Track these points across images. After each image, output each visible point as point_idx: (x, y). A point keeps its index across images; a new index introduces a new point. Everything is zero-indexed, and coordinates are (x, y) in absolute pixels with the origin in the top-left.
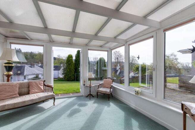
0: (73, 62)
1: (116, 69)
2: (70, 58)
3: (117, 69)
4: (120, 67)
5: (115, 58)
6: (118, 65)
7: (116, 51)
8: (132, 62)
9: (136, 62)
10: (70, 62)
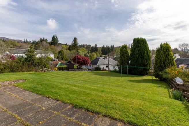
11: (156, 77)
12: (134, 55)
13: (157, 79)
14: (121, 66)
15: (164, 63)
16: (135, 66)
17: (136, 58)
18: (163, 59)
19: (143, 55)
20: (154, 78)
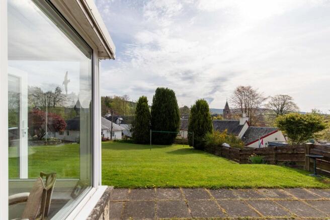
0: (148, 110)
1: (239, 122)
2: (142, 102)
3: (241, 124)
4: (247, 119)
5: (241, 101)
6: (244, 115)
7: (243, 87)
8: (282, 108)
9: (293, 108)
10: (142, 110)
11: (190, 146)
12: (159, 113)
13: (192, 147)
14: (151, 131)
15: (202, 126)
16: (160, 130)
17: (162, 119)
18: (201, 120)
19: (171, 114)
20: (188, 147)
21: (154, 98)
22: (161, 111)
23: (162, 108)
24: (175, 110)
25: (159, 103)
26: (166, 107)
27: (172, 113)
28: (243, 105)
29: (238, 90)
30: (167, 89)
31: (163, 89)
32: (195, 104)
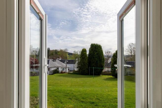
0: (86, 56)
2: (84, 52)
7: (132, 44)
10: (84, 56)
12: (93, 58)
17: (95, 61)
21: (90, 49)
22: (95, 57)
23: (95, 54)
24: (102, 56)
25: (93, 52)
26: (97, 54)
27: (101, 57)
28: (133, 53)
29: (130, 45)
30: (97, 44)
31: (94, 44)
32: (115, 52)
